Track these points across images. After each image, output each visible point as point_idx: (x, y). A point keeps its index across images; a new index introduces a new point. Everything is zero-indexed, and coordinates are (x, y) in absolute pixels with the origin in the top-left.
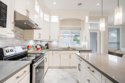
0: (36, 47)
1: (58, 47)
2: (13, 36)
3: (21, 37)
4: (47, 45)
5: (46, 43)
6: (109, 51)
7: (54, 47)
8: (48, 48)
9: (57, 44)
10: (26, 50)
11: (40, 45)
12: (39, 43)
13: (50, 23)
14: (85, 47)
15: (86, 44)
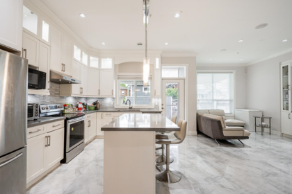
0: (77, 107)
1: (113, 107)
2: (49, 94)
3: (56, 94)
4: (95, 104)
5: (94, 101)
6: (197, 114)
7: (107, 108)
8: (96, 109)
9: (112, 103)
10: (63, 109)
11: (83, 104)
12: (83, 101)
13: (99, 70)
14: (157, 106)
15: (158, 103)
